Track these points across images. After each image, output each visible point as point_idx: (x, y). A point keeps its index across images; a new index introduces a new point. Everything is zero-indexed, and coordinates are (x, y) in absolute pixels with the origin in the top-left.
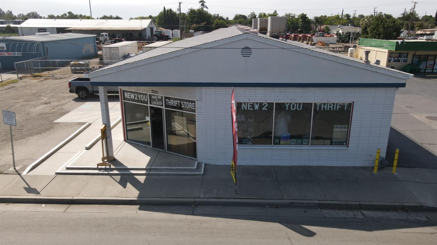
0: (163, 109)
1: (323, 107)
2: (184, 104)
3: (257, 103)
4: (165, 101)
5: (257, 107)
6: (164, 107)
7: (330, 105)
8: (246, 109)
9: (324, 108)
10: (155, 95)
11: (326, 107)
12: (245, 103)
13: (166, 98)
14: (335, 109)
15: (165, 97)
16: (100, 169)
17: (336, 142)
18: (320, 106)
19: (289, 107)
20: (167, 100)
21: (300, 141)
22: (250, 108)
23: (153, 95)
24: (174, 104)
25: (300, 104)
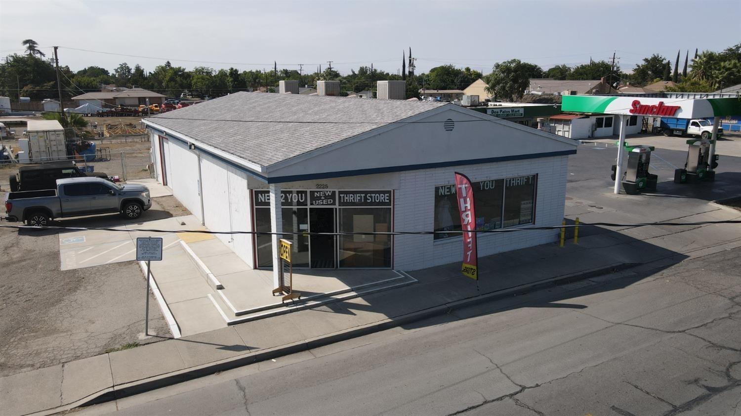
0: (336, 209)
2: (371, 197)
3: (454, 186)
4: (340, 197)
5: (454, 190)
6: (337, 206)
7: (518, 180)
8: (443, 194)
9: (513, 184)
10: (320, 191)
11: (514, 182)
12: (442, 187)
13: (340, 193)
14: (522, 183)
15: (339, 191)
16: (287, 305)
17: (523, 221)
18: (510, 182)
19: (484, 186)
20: (342, 195)
21: (493, 225)
22: (447, 192)
23: (317, 192)
24: (354, 199)
25: (492, 181)
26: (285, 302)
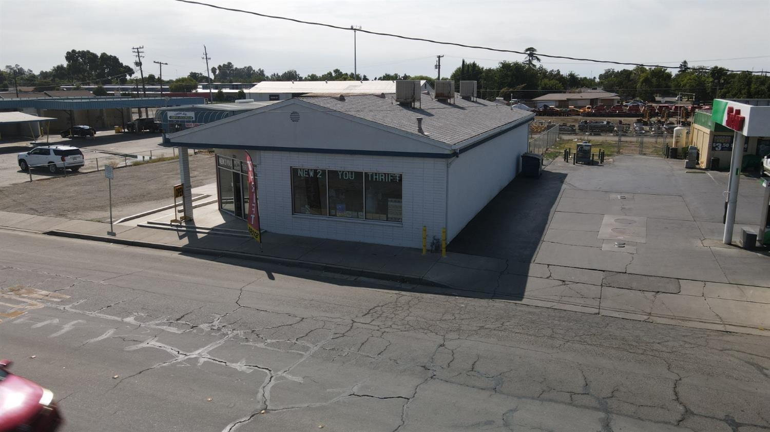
0: (240, 174)
1: (374, 177)
3: (311, 170)
5: (311, 174)
6: (240, 172)
7: (382, 176)
8: (302, 176)
9: (376, 178)
10: (235, 160)
11: (377, 177)
12: (301, 169)
14: (387, 180)
15: (241, 162)
17: (392, 218)
18: (372, 176)
19: (342, 175)
21: (355, 214)
22: (306, 174)
25: (351, 172)
26: (173, 224)
